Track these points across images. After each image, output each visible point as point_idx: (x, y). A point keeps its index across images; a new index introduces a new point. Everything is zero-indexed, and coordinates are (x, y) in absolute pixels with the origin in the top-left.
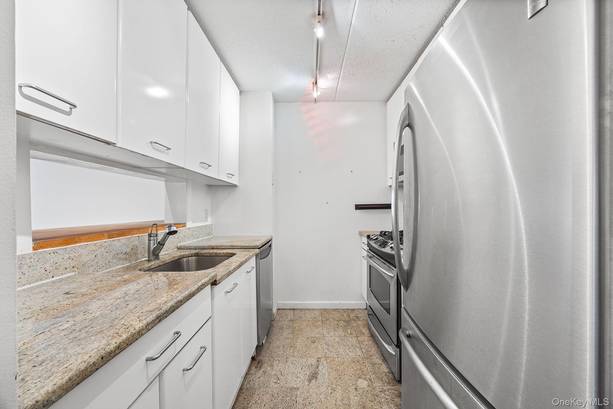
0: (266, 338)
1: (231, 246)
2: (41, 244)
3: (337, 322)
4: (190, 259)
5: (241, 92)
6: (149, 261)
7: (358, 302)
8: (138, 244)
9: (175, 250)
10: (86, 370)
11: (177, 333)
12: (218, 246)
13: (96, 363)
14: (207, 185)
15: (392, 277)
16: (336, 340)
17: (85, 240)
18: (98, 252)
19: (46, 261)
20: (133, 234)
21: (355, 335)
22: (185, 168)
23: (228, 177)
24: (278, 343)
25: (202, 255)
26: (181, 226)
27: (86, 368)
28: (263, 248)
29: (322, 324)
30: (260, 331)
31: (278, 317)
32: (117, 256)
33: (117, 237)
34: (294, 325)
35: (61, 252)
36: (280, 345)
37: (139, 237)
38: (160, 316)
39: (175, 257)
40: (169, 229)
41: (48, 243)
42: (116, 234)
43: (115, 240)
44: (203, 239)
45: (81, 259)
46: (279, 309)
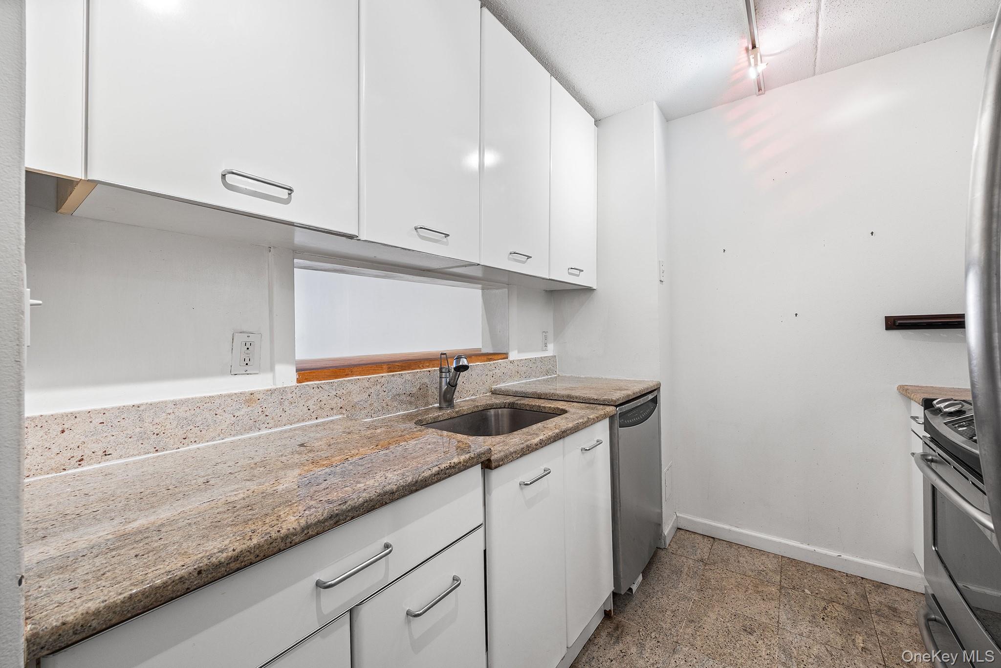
0: (642, 583)
1: (568, 396)
2: (306, 375)
3: (823, 604)
4: (500, 412)
5: (597, 122)
6: (440, 408)
8: (428, 383)
9: (488, 394)
10: (164, 588)
11: (387, 546)
12: (547, 394)
13: (186, 579)
14: (546, 291)
17: (358, 373)
18: (372, 390)
19: (309, 398)
20: (423, 367)
22: (480, 264)
23: (570, 274)
24: (664, 601)
25: (519, 408)
26: (500, 357)
27: (165, 585)
28: (625, 407)
29: (778, 594)
30: (621, 567)
31: (674, 546)
32: (397, 398)
33: (400, 371)
34: (707, 574)
35: (327, 387)
36: (667, 608)
37: (429, 372)
38: (337, 515)
39: (477, 407)
40: (458, 362)
41: (314, 375)
42: (398, 366)
43: (396, 374)
44: (539, 380)
45: (350, 398)
46: (680, 529)
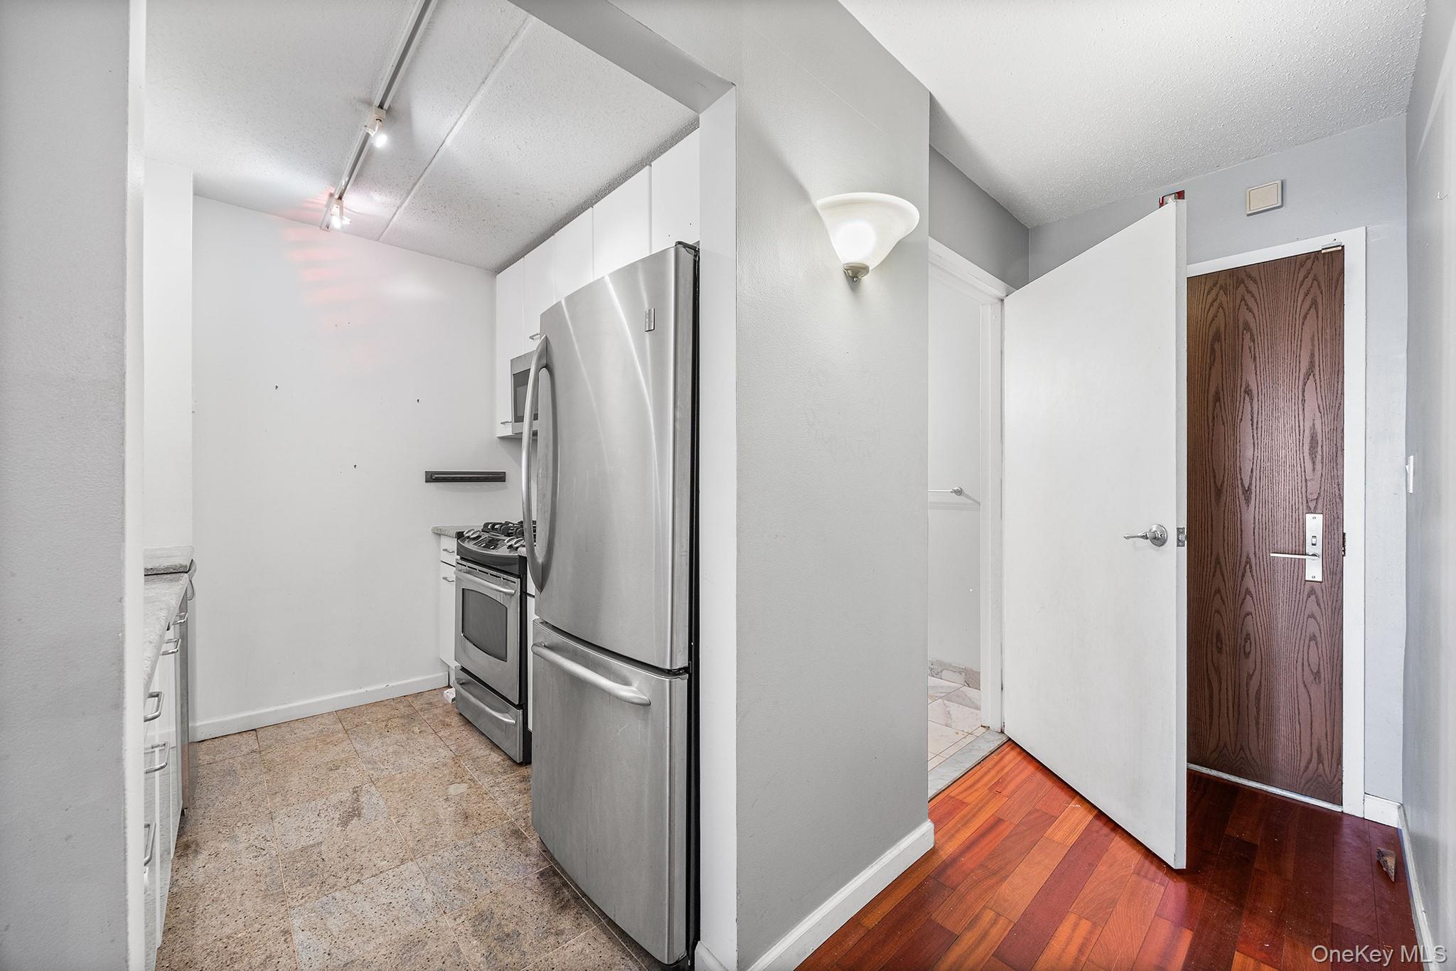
3: (384, 724)
7: (428, 677)
15: (512, 595)
16: (391, 750)
21: (431, 731)
31: (207, 757)
34: (267, 758)
46: (203, 740)
